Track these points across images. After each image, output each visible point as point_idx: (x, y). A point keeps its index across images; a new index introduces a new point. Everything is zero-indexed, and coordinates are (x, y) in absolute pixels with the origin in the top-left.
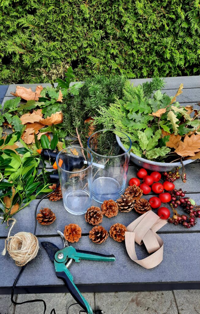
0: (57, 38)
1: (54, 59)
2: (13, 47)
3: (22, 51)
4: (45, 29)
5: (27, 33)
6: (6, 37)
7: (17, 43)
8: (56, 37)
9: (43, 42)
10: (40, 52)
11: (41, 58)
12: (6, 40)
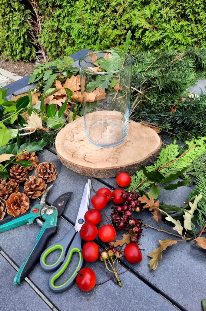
0: (191, 16)
1: (177, 42)
2: (140, 19)
3: (147, 26)
4: (181, 3)
5: (158, 4)
6: (138, 7)
7: (146, 15)
8: (189, 16)
9: (172, 19)
10: (164, 30)
11: (163, 38)
12: (137, 10)
